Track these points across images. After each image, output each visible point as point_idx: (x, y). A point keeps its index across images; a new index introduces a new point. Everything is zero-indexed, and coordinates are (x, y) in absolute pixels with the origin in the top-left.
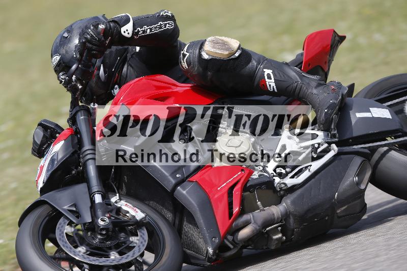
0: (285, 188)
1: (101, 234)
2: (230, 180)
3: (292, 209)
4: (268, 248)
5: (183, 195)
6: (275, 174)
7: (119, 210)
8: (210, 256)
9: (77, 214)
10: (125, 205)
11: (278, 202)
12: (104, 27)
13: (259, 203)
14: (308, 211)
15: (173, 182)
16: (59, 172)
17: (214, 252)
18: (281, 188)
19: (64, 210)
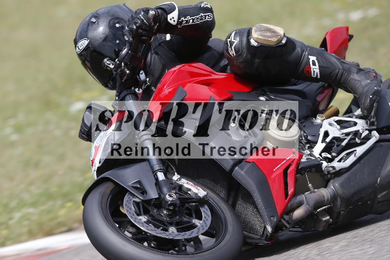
0: (333, 171)
1: (168, 210)
3: (340, 191)
4: (316, 230)
5: (241, 175)
6: (321, 158)
7: (180, 187)
9: (143, 192)
10: (186, 183)
11: (326, 186)
12: (154, 13)
13: (310, 185)
14: (355, 194)
15: (232, 162)
18: (329, 172)
19: (128, 186)
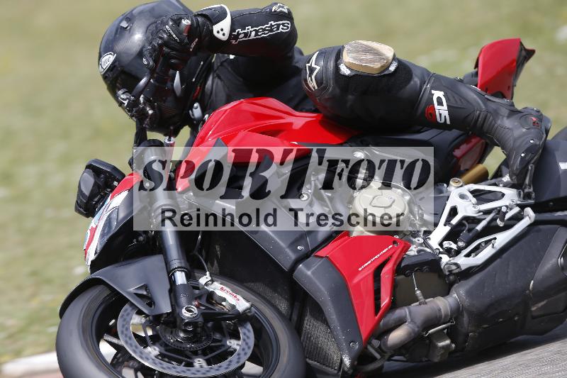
0: (457, 271)
1: (185, 331)
2: (376, 257)
3: (467, 302)
4: (429, 360)
5: (307, 276)
6: (441, 250)
7: (210, 296)
8: (346, 369)
9: (151, 302)
10: (219, 289)
11: (446, 293)
12: (190, 22)
13: (418, 292)
15: (293, 256)
16: (120, 238)
17: (352, 364)
18: (450, 271)
19: (129, 293)
